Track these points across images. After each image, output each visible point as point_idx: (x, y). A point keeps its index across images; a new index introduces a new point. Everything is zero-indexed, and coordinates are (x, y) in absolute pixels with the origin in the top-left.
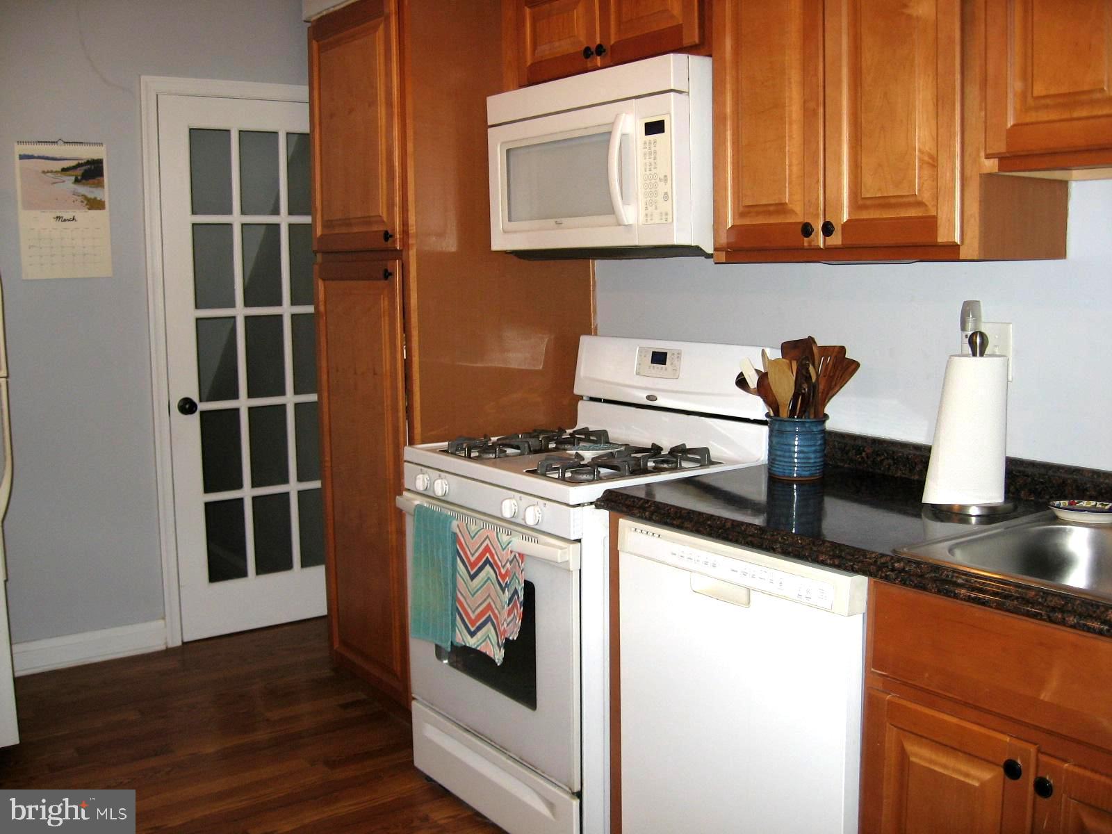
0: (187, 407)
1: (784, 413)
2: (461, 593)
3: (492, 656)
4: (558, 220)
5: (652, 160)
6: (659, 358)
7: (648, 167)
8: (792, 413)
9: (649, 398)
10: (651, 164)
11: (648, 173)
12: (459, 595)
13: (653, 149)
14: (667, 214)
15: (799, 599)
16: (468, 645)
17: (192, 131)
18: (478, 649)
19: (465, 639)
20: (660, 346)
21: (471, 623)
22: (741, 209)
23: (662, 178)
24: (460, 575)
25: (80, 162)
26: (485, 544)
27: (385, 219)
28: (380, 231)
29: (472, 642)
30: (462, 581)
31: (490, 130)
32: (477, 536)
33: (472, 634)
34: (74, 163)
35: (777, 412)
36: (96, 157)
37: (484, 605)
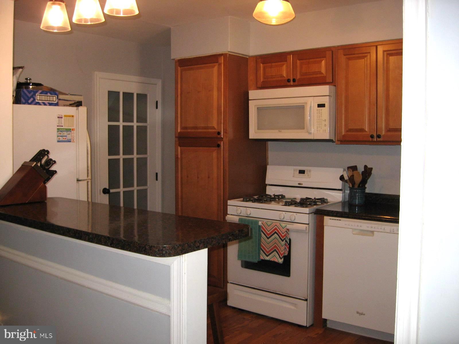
0: (105, 191)
1: (356, 186)
2: (263, 243)
3: (278, 262)
4: (280, 130)
5: (320, 115)
6: (302, 172)
7: (318, 117)
8: (359, 186)
9: (299, 184)
10: (319, 116)
11: (318, 118)
12: (262, 244)
13: (320, 112)
14: (325, 130)
15: (391, 232)
16: (266, 259)
17: (109, 92)
18: (270, 260)
19: (265, 258)
20: (302, 168)
21: (267, 253)
22: (347, 129)
23: (324, 120)
24: (263, 238)
25: (75, 102)
26: (275, 227)
27: (216, 128)
28: (216, 132)
29: (267, 258)
30: (263, 240)
31: (249, 101)
32: (271, 226)
33: (267, 256)
34: (73, 102)
35: (353, 186)
36: (80, 100)
37: (274, 246)
